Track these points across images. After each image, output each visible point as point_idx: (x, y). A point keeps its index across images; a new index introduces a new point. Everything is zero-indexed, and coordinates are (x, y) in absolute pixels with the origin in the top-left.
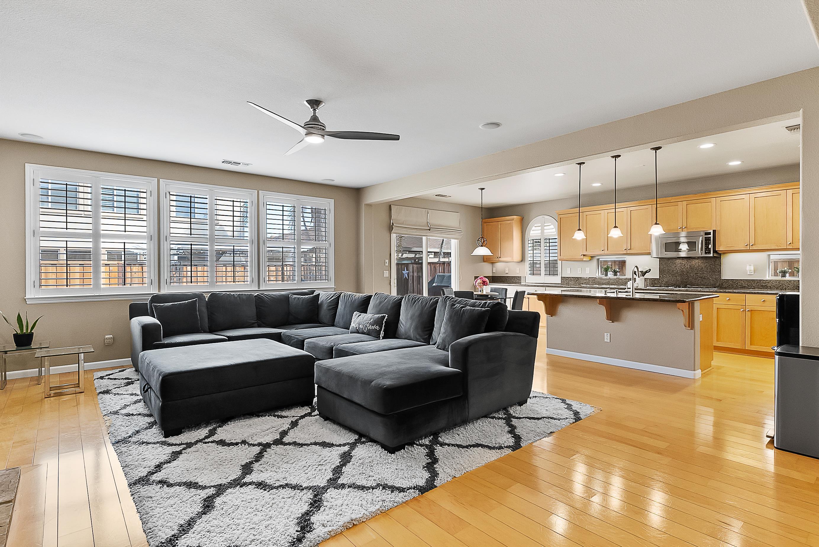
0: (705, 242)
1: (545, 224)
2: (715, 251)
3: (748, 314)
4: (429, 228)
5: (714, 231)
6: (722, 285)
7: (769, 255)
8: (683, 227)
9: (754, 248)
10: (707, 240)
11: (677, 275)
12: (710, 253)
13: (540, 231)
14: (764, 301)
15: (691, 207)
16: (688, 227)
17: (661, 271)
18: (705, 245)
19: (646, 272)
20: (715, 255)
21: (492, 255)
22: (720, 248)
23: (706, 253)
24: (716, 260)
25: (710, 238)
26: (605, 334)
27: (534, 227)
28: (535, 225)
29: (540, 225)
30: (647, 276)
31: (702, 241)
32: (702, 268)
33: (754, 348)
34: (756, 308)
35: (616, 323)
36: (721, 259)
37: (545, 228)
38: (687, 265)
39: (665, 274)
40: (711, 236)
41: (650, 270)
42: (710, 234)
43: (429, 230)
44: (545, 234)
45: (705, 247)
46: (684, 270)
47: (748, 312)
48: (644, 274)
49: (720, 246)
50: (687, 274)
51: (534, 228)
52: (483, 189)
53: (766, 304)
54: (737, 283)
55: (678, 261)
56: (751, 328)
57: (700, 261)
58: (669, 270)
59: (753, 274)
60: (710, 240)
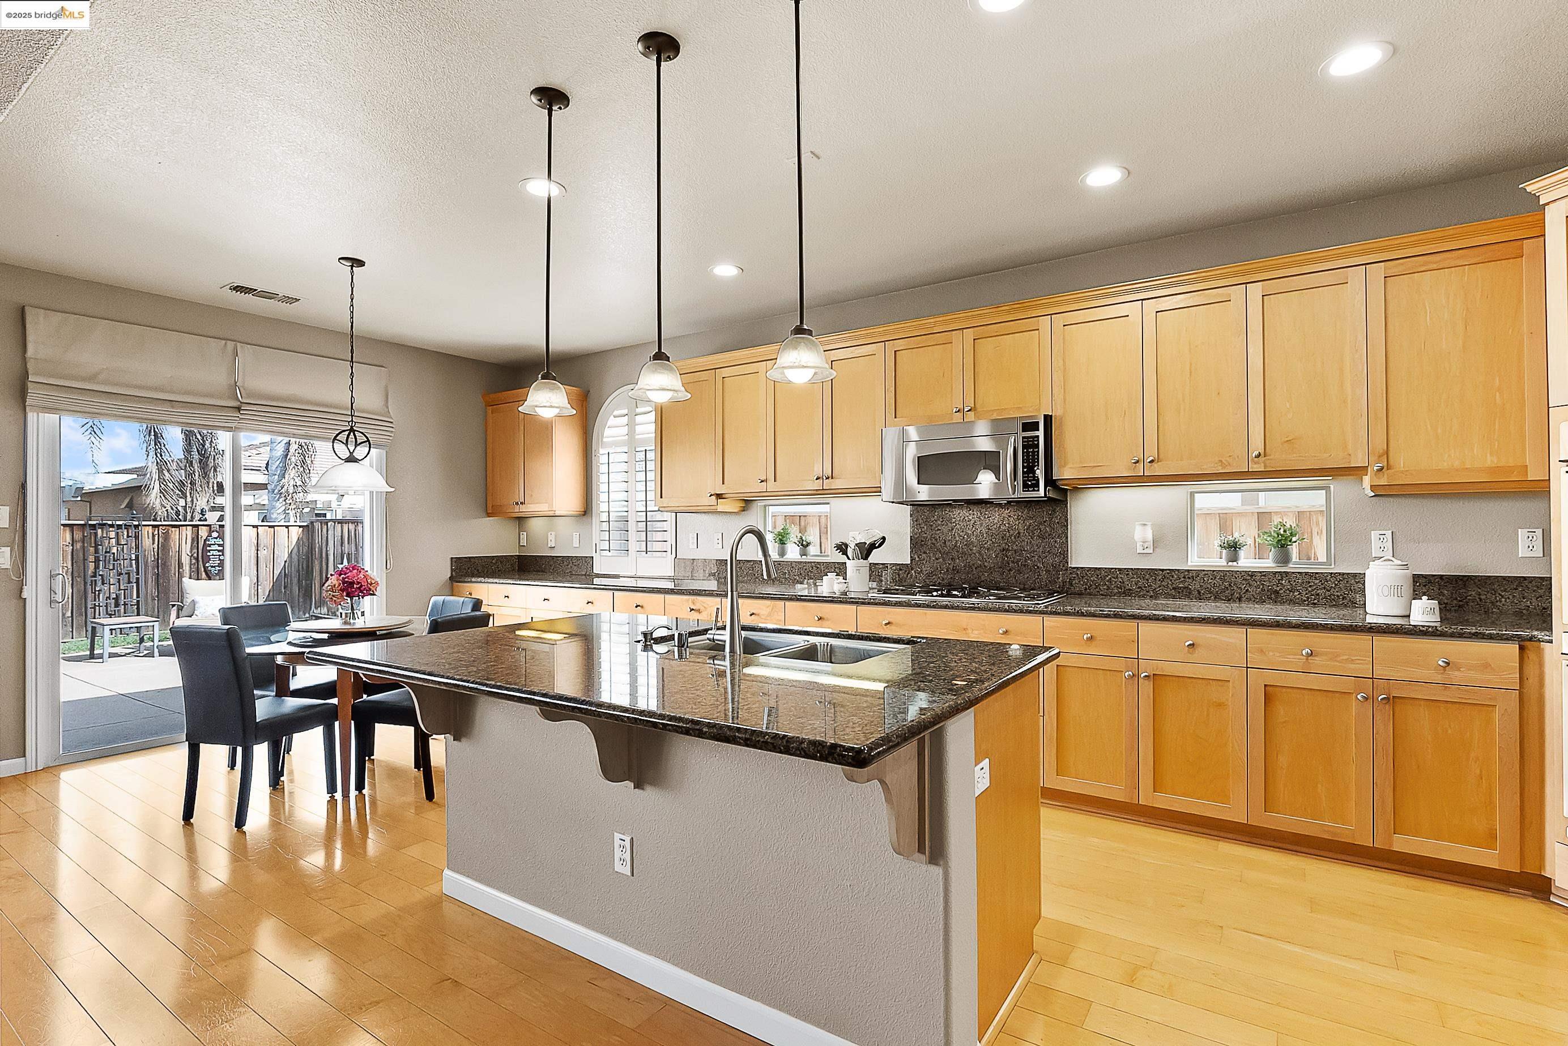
0: (1023, 452)
1: (639, 410)
2: (1050, 482)
3: (1146, 687)
4: (236, 404)
5: (1048, 419)
6: (1071, 585)
7: (1192, 494)
8: (966, 410)
9: (1158, 470)
10: (1030, 445)
11: (955, 554)
12: (1038, 486)
13: (625, 430)
14: (1193, 645)
15: (987, 347)
16: (979, 410)
17: (916, 544)
18: (1023, 462)
19: (873, 546)
20: (1051, 495)
21: (393, 490)
22: (1064, 473)
23: (1026, 486)
24: (1054, 511)
25: (1038, 440)
26: (617, 836)
27: (612, 417)
28: (616, 413)
29: (625, 411)
30: (876, 556)
31: (1015, 447)
32: (1019, 533)
33: (1163, 801)
34: (1168, 669)
35: (649, 795)
36: (1067, 507)
37: (638, 419)
38: (981, 525)
39: (925, 553)
40: (1041, 433)
41: (884, 538)
42: (1034, 426)
43: (239, 409)
44: (637, 437)
45: (1024, 467)
46: (973, 538)
47: (1146, 682)
48: (866, 550)
49: (1064, 467)
50: (980, 553)
51: (612, 421)
52: (361, 263)
53: (1198, 655)
54: (1110, 581)
55: (957, 511)
56: (1156, 732)
57: (1012, 514)
58: (936, 540)
59: (1151, 552)
60: (1037, 446)
